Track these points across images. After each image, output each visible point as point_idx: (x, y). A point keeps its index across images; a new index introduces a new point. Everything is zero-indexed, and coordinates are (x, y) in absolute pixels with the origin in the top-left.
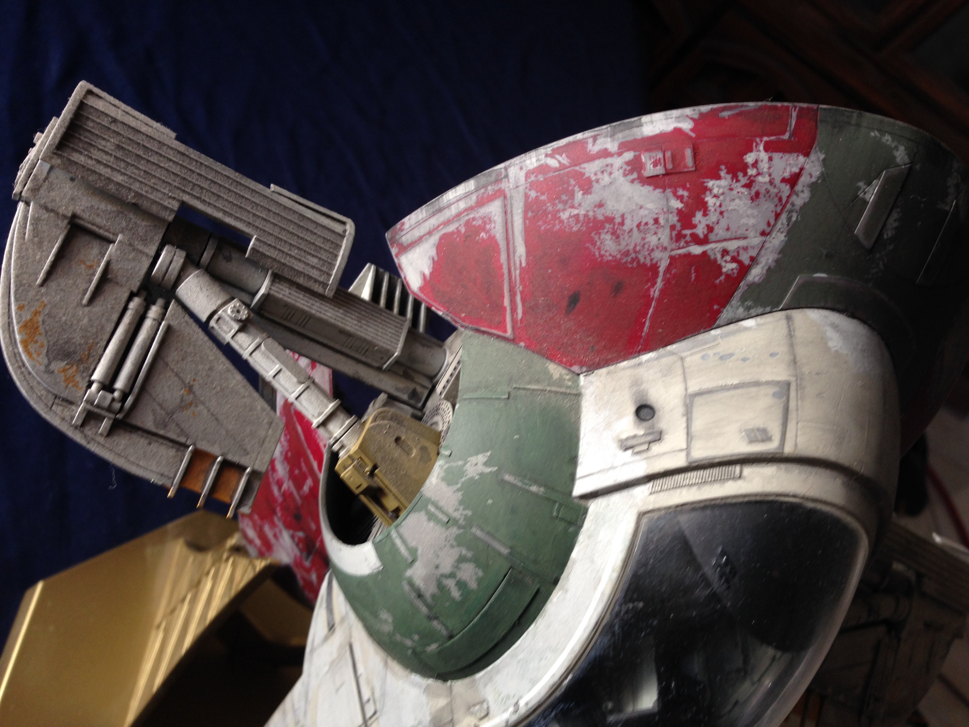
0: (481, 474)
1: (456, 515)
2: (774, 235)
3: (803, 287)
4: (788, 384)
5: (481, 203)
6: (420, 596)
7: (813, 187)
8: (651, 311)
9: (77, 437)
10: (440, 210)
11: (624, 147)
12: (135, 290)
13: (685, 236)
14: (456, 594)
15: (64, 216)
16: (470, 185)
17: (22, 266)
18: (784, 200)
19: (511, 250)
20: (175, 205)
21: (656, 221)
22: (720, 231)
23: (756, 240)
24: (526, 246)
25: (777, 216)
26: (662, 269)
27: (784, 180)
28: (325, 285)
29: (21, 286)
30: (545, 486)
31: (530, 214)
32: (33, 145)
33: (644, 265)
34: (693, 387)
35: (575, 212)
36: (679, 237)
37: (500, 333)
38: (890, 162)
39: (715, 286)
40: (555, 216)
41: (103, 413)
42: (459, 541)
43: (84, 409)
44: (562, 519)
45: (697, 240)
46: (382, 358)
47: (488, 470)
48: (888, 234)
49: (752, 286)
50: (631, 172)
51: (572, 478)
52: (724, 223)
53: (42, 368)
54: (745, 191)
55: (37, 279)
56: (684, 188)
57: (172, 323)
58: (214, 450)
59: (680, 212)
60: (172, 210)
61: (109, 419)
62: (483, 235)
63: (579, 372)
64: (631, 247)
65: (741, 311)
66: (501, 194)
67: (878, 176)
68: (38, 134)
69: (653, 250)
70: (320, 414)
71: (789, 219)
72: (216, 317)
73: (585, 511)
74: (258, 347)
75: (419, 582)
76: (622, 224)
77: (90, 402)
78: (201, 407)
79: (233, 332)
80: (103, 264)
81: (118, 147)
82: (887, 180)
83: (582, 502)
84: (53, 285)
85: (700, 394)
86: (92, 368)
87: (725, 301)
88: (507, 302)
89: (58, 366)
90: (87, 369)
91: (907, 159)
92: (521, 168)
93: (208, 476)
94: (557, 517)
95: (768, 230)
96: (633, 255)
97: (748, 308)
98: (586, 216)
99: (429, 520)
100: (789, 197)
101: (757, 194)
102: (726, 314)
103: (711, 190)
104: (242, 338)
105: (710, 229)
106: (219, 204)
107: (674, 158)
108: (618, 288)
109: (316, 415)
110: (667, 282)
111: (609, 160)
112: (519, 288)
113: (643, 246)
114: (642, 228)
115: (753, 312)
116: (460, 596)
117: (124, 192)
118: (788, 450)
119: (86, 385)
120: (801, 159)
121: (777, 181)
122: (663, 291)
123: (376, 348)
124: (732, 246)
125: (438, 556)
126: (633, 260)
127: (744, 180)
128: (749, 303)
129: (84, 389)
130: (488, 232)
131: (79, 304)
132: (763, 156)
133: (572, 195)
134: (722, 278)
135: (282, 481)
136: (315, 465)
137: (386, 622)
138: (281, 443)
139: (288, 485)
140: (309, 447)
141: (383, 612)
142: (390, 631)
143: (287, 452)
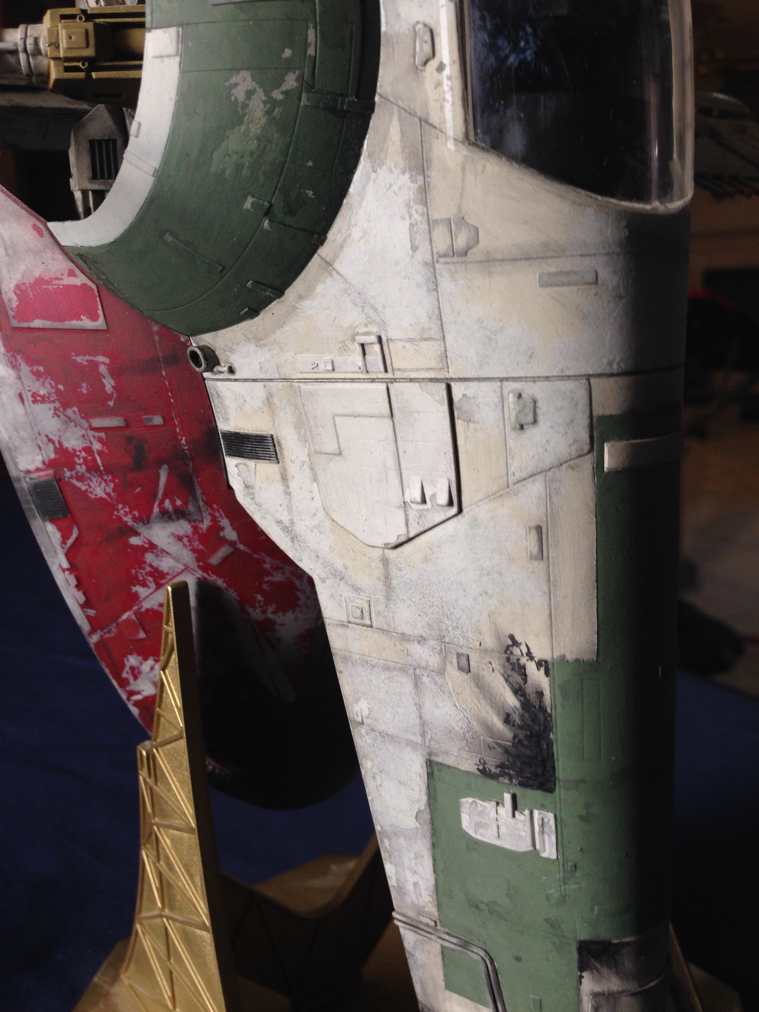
135: (88, 450)
136: (86, 323)
137: (250, 94)
138: (44, 400)
139: (97, 434)
140: (62, 320)
141: (236, 85)
142: (265, 103)
143: (58, 392)
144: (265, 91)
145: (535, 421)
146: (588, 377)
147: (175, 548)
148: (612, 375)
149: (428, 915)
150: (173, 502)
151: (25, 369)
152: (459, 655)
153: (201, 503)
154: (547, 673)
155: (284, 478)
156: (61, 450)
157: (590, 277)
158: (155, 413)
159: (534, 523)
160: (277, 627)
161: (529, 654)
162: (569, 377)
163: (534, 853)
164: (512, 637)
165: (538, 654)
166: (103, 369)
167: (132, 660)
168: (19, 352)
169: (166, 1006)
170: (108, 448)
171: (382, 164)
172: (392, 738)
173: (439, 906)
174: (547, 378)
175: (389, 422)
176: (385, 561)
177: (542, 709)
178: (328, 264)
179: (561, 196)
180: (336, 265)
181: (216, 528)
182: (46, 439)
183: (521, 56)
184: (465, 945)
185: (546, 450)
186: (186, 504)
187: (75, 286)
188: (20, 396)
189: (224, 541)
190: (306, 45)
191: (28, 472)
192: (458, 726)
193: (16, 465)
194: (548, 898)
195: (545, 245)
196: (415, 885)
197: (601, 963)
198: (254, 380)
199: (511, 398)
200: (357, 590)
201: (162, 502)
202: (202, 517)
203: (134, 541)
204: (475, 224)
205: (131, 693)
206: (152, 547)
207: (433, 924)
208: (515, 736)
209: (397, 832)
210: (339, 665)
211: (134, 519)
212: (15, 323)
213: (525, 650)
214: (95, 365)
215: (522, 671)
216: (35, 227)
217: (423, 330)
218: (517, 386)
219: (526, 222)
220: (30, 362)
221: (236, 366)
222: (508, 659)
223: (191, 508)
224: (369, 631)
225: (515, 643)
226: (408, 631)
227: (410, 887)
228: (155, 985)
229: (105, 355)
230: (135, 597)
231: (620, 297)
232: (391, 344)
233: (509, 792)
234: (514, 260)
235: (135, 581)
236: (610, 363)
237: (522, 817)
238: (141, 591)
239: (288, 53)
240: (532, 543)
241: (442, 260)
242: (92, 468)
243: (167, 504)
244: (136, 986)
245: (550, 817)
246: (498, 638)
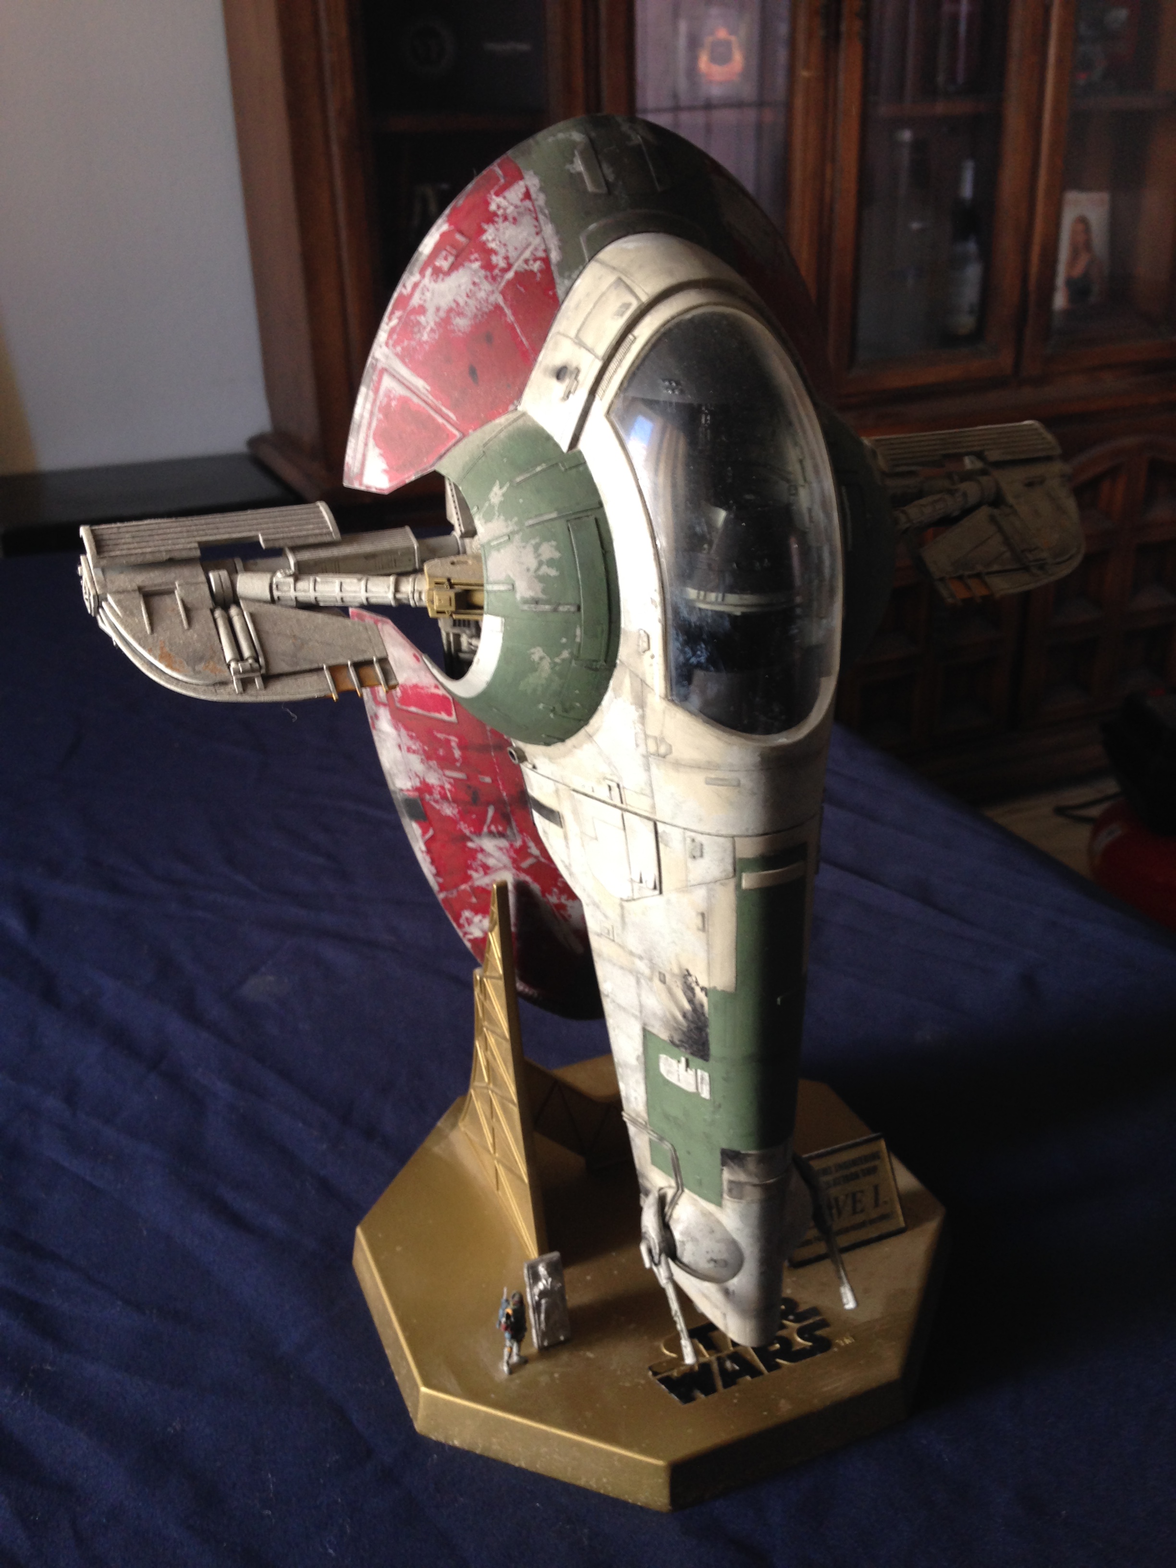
0: (504, 495)
1: (510, 528)
2: (544, 228)
3: (589, 239)
4: (620, 280)
5: (376, 391)
6: (537, 602)
7: (542, 189)
8: (518, 330)
9: (247, 698)
10: (359, 426)
11: (422, 272)
12: (211, 606)
13: (497, 275)
14: (553, 572)
15: (134, 591)
16: (363, 390)
17: (131, 630)
18: (532, 208)
19: (416, 391)
20: (196, 545)
21: (474, 284)
22: (512, 254)
23: (537, 241)
24: (421, 377)
25: (537, 219)
26: (502, 303)
27: (522, 200)
28: (329, 533)
29: (140, 640)
30: (544, 462)
31: (407, 360)
32: (81, 578)
33: (490, 312)
34: (573, 334)
35: (428, 329)
36: (494, 278)
37: (453, 441)
38: (573, 145)
39: (539, 283)
40: (421, 343)
41: (251, 675)
42: (525, 540)
43: (237, 679)
44: (570, 468)
45: (505, 270)
46: (410, 560)
47: (505, 489)
48: (611, 178)
49: (559, 264)
50: (438, 276)
51: (556, 445)
52: (511, 249)
53: (192, 673)
54: (507, 223)
55: (146, 632)
56: (471, 253)
57: (251, 611)
58: (340, 660)
59: (482, 267)
60: (195, 548)
61: (258, 676)
62: (394, 403)
63: (514, 407)
64: (475, 310)
65: (567, 282)
66: (384, 370)
67: (573, 155)
68: (79, 568)
69: (487, 300)
70: (389, 588)
71: (545, 215)
72: (274, 587)
73: (580, 453)
74: (315, 581)
75: (529, 594)
76: (458, 304)
77: (237, 672)
78: (311, 644)
79: (292, 586)
80: (179, 603)
81: (133, 537)
82: (582, 153)
83: (574, 450)
84: (159, 629)
85: (579, 331)
86: (223, 658)
87: (552, 284)
88: (440, 420)
89: (200, 667)
90: (220, 659)
91: (582, 136)
92: (381, 347)
93: (351, 677)
94: (566, 470)
95: (538, 230)
96: (480, 313)
97: (569, 277)
98: (436, 323)
99: (499, 550)
100: (533, 206)
101: (515, 219)
102: (560, 291)
103: (488, 240)
104: (301, 585)
105: (507, 258)
106: (221, 531)
107: (453, 246)
108: (489, 338)
109: (387, 590)
110: (511, 307)
111: (421, 285)
112: (439, 404)
113: (480, 302)
114: (470, 295)
115: (574, 276)
116: (557, 570)
117: (157, 555)
118: (645, 299)
119: (227, 668)
120: (521, 183)
121: (519, 203)
122: (514, 314)
123: (399, 553)
124: (527, 254)
125: (522, 563)
126: (482, 316)
127: (500, 220)
128: (567, 274)
129: (228, 670)
130: (394, 399)
131: (184, 631)
132: (499, 200)
133: (419, 323)
134: (539, 275)
135: (442, 787)
136: (444, 716)
137: (541, 659)
138: (414, 752)
139: (448, 779)
140: (429, 711)
141: (533, 653)
142: (550, 663)
143: (424, 751)
144: (551, 659)
145: (702, 856)
146: (733, 837)
147: (497, 854)
148: (748, 836)
149: (643, 1118)
150: (496, 827)
151: (403, 732)
152: (660, 973)
153: (515, 831)
154: (706, 995)
155: (566, 837)
156: (424, 783)
157: (735, 783)
158: (487, 775)
159: (700, 911)
160: (568, 908)
161: (697, 982)
162: (721, 836)
163: (697, 1095)
164: (688, 971)
165: (704, 982)
166: (453, 744)
167: (467, 914)
168: (400, 721)
169: (489, 1151)
170: (455, 788)
171: (620, 696)
172: (624, 1009)
173: (649, 1114)
174: (709, 834)
175: (622, 832)
176: (622, 907)
177: (703, 1014)
178: (590, 736)
179: (719, 738)
180: (595, 738)
181: (524, 847)
182: (414, 775)
183: (698, 659)
184: (661, 1139)
185: (708, 872)
186: (505, 830)
187: (438, 695)
188: (400, 747)
189: (531, 855)
190: (575, 636)
191: (401, 790)
192: (659, 1012)
193: (394, 784)
194: (705, 1120)
195: (709, 762)
196: (636, 1098)
197: (735, 1164)
198: (548, 778)
199: (689, 841)
200: (606, 916)
201: (489, 827)
202: (516, 839)
203: (470, 845)
204: (670, 743)
205: (465, 934)
206: (482, 850)
207: (644, 1123)
208: (689, 1026)
209: (626, 1065)
210: (596, 958)
211: (471, 832)
212: (398, 705)
213: (694, 979)
214: (448, 741)
215: (692, 990)
216: (415, 656)
217: (642, 789)
218: (693, 834)
219: (698, 748)
220: (407, 728)
221: (537, 765)
222: (685, 983)
223: (509, 832)
224: (612, 944)
225: (689, 975)
226: (634, 950)
227: (632, 1099)
228: (482, 1135)
229: (456, 736)
230: (470, 878)
231: (755, 794)
232: (625, 790)
233: (684, 1057)
234: (691, 767)
235: (470, 867)
236: (747, 830)
237: (691, 1072)
238: (474, 875)
239: (564, 640)
240: (698, 921)
241: (652, 756)
242: (444, 797)
243: (493, 828)
244: (469, 1133)
245: (706, 1075)
246: (680, 968)
